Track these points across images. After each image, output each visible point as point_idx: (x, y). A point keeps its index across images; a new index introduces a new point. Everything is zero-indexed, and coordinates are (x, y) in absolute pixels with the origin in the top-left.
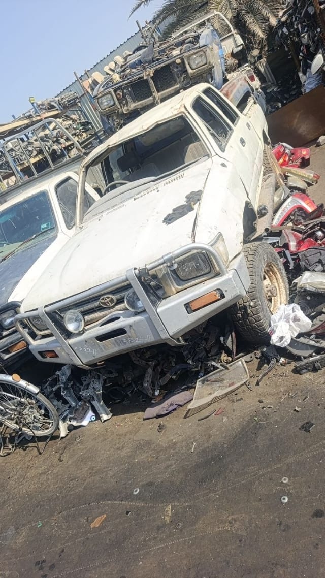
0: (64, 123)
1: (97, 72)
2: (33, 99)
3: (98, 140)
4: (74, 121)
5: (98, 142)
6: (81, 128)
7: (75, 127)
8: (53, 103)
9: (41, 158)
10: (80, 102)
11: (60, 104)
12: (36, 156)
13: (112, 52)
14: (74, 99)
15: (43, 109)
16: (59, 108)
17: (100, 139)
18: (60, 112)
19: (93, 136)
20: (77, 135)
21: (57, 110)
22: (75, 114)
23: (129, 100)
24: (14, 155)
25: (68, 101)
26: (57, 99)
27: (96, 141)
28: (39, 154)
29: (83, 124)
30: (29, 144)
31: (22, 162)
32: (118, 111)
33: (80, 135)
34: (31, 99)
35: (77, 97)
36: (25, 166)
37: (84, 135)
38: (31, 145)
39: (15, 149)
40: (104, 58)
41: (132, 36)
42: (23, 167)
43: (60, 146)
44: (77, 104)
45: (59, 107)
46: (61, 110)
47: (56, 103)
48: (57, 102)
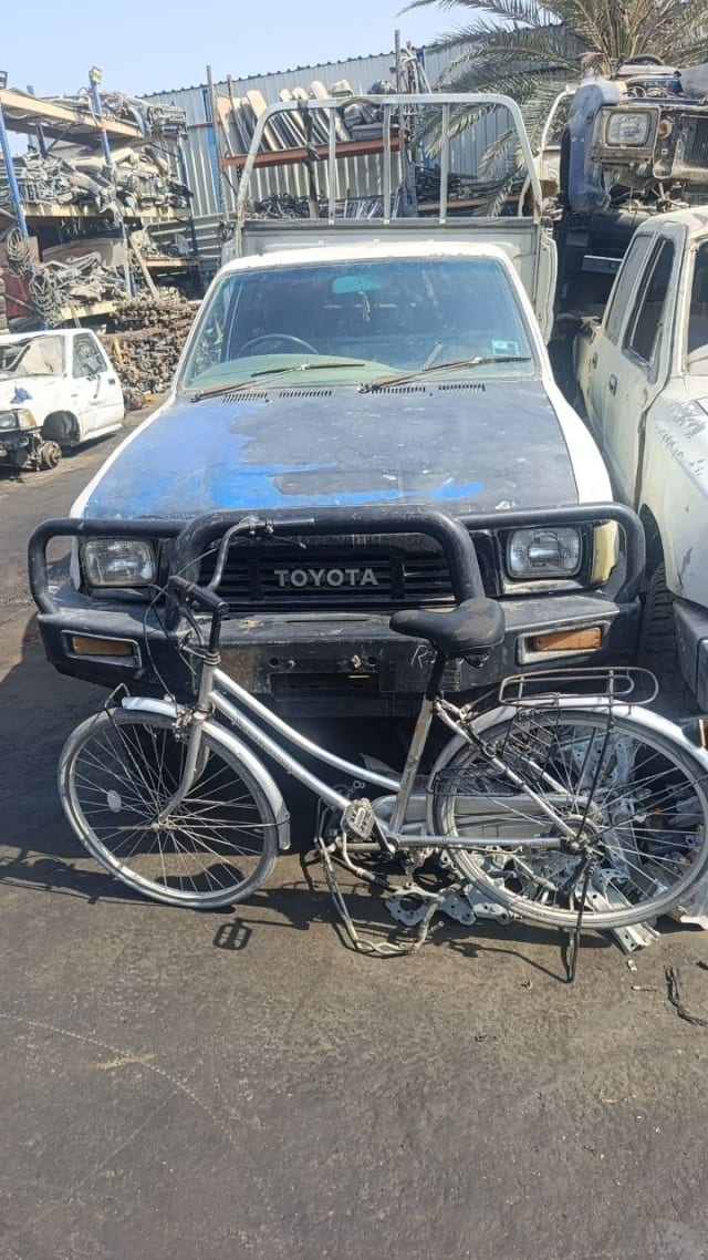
0: (143, 164)
1: (258, 93)
2: (98, 73)
3: (190, 239)
4: (162, 172)
5: (189, 243)
6: (170, 195)
7: (160, 185)
8: (132, 109)
9: (75, 214)
10: (185, 137)
11: (149, 119)
12: (66, 204)
13: (303, 69)
14: (177, 124)
15: (110, 109)
16: (142, 127)
17: (194, 238)
18: (141, 135)
19: (180, 224)
20: (158, 206)
21: (138, 128)
22: (166, 159)
23: (678, 151)
24: (23, 176)
25: (168, 122)
26: (146, 104)
27: (183, 238)
28: (74, 204)
29: (174, 188)
30: (62, 169)
31: (37, 201)
32: (637, 166)
33: (163, 209)
34: (95, 71)
35: (183, 125)
36: (38, 214)
37: (170, 213)
38: (67, 172)
39: (27, 163)
40: (279, 73)
41: (360, 58)
42: (33, 214)
43: (123, 208)
44: (175, 139)
45: (145, 126)
46: (147, 133)
47: (140, 110)
48: (145, 112)
